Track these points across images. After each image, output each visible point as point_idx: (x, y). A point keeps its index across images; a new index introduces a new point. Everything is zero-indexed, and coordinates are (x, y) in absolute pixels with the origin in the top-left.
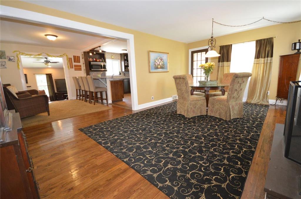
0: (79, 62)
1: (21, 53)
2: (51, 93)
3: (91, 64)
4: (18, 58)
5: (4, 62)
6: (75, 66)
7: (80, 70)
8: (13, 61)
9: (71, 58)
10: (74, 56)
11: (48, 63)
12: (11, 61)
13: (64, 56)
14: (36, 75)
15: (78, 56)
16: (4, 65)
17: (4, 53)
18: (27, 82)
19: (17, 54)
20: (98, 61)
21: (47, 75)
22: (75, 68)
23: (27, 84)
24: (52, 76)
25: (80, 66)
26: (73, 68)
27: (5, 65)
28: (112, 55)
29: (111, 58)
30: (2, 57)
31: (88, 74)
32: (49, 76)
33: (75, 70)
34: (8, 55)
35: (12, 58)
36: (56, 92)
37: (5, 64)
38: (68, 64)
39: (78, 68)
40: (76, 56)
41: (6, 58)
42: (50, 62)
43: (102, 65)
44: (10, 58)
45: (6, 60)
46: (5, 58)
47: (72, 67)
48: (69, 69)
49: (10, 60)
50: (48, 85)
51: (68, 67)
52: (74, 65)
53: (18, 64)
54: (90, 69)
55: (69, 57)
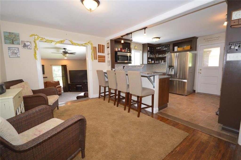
0: (103, 52)
1: (40, 37)
2: (65, 84)
3: (118, 54)
4: (36, 45)
5: (17, 49)
6: (100, 57)
7: (104, 61)
8: (28, 48)
9: (96, 47)
10: (99, 45)
11: (66, 53)
12: (26, 48)
13: (88, 44)
14: (52, 66)
15: (102, 45)
16: (16, 53)
17: (18, 36)
18: (44, 73)
19: (35, 40)
20: (123, 51)
21: (62, 67)
22: (98, 60)
23: (44, 75)
24: (67, 67)
25: (104, 57)
26: (97, 59)
27: (18, 53)
28: (136, 45)
29: (134, 48)
30: (14, 42)
31: (113, 67)
32: (64, 67)
33: (99, 62)
34: (23, 40)
35: (27, 44)
36: (69, 82)
37: (18, 51)
38: (92, 54)
39: (102, 59)
40: (100, 45)
41: (21, 44)
42: (68, 53)
43: (128, 56)
44: (25, 44)
45: (20, 46)
46: (19, 44)
47: (95, 58)
48: (93, 60)
49: (25, 46)
50: (62, 76)
51: (92, 58)
52: (98, 56)
53: (35, 52)
54: (116, 61)
55: (93, 46)
